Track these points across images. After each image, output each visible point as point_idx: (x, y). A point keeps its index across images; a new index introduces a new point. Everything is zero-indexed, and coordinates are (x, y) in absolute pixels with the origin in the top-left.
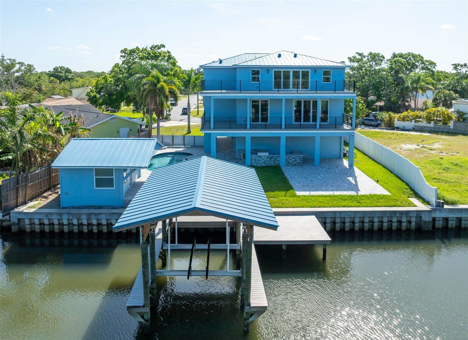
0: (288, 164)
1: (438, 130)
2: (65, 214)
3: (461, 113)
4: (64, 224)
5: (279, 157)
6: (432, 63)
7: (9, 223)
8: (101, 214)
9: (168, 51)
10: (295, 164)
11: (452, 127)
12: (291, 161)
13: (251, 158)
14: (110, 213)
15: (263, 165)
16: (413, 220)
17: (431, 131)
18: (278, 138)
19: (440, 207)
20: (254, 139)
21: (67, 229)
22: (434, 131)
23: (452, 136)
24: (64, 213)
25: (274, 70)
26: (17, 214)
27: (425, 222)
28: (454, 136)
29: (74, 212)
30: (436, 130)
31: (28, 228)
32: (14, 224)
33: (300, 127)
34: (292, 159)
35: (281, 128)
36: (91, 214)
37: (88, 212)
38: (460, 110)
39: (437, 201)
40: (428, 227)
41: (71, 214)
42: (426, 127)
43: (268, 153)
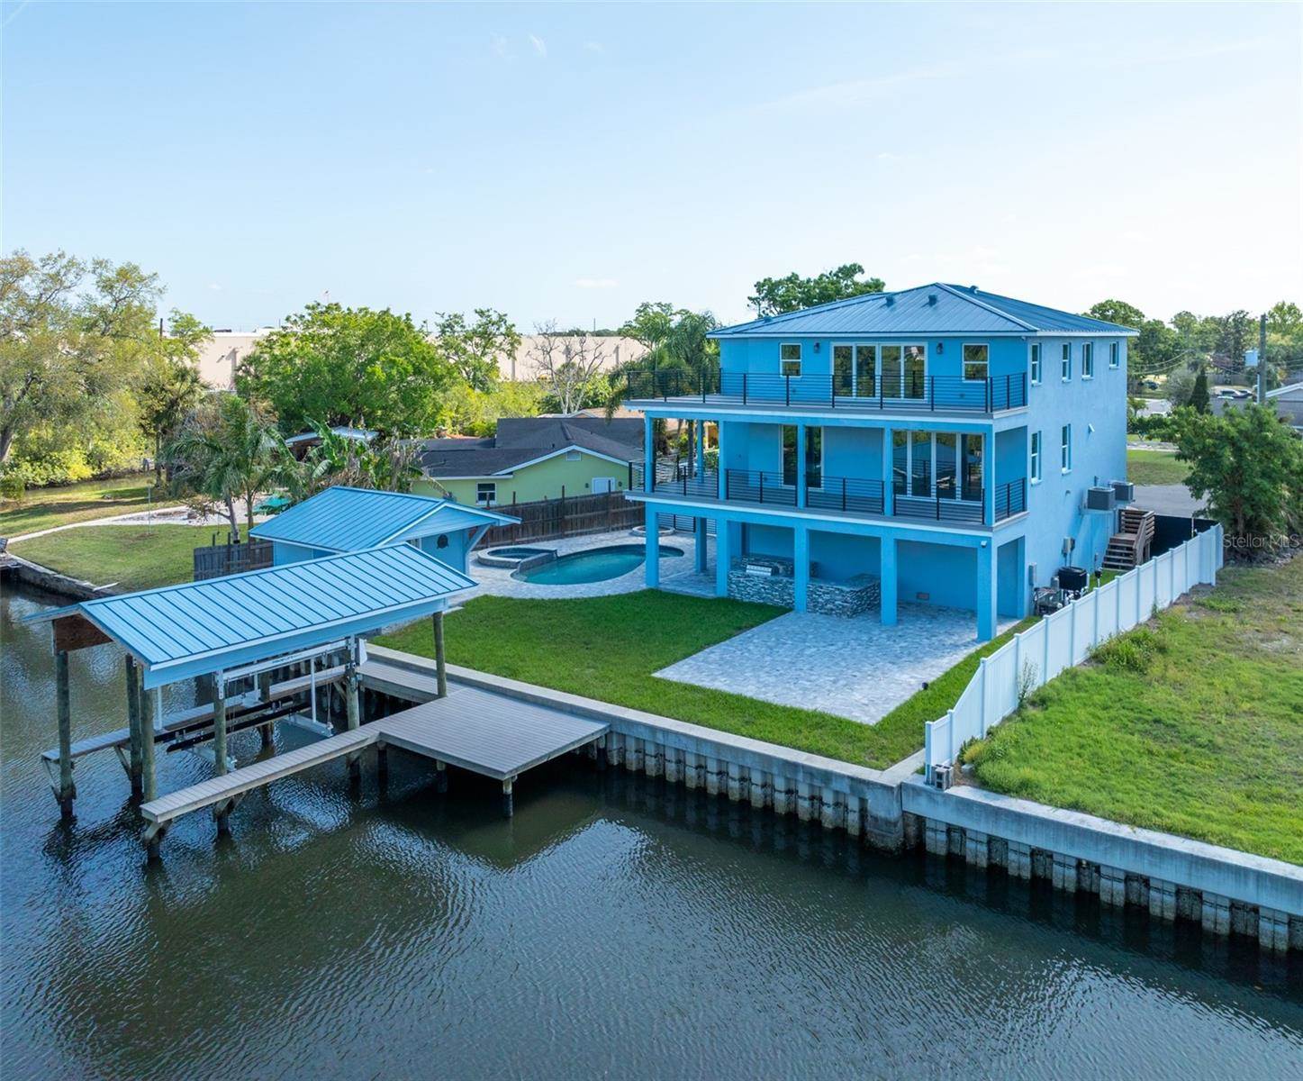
0: (815, 606)
5: (791, 583)
10: (832, 610)
12: (820, 600)
13: (730, 579)
15: (755, 599)
25: (833, 345)
27: (878, 820)
34: (824, 593)
40: (883, 836)
43: (770, 570)
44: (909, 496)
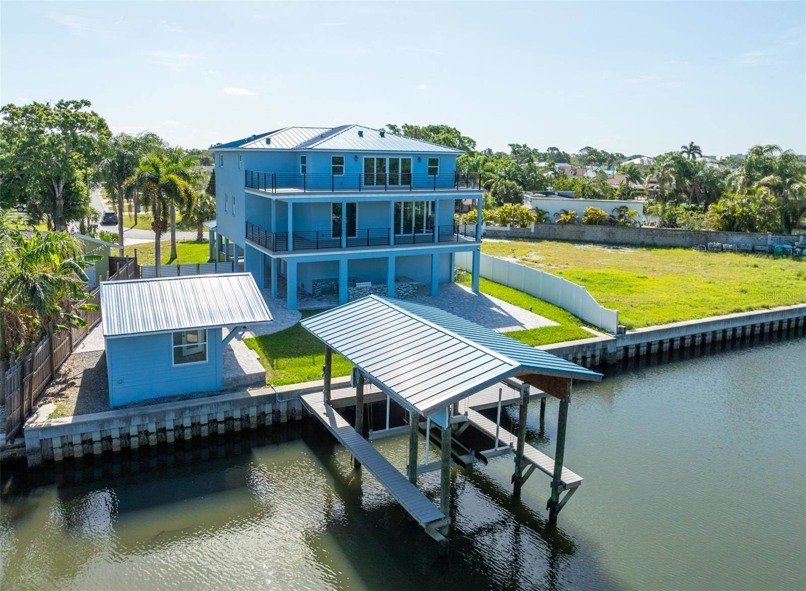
1: (516, 235)
2: (137, 417)
3: (540, 212)
4: (150, 431)
5: (386, 287)
6: (471, 141)
7: (10, 453)
8: (201, 406)
9: (92, 112)
10: (407, 295)
11: (533, 231)
12: (402, 292)
13: (348, 293)
14: (218, 403)
16: (598, 353)
17: (509, 237)
18: (386, 259)
19: (622, 333)
20: (352, 263)
21: (137, 443)
22: (513, 237)
23: (537, 242)
24: (135, 416)
25: (364, 157)
26: (40, 433)
27: (610, 354)
28: (539, 242)
29: (151, 411)
30: (514, 235)
31: (58, 455)
32: (32, 451)
33: (414, 242)
34: (404, 288)
35: (389, 244)
36: (185, 409)
37: (177, 407)
38: (539, 208)
39: (619, 326)
40: (613, 359)
41: (149, 415)
42: (501, 231)
43: (371, 282)
44: (402, 235)
